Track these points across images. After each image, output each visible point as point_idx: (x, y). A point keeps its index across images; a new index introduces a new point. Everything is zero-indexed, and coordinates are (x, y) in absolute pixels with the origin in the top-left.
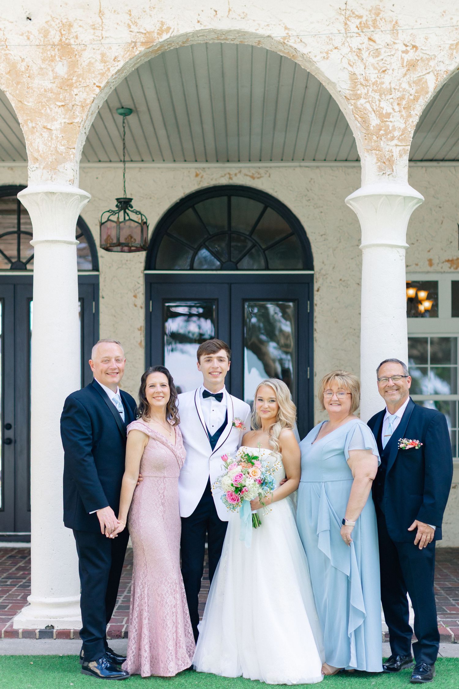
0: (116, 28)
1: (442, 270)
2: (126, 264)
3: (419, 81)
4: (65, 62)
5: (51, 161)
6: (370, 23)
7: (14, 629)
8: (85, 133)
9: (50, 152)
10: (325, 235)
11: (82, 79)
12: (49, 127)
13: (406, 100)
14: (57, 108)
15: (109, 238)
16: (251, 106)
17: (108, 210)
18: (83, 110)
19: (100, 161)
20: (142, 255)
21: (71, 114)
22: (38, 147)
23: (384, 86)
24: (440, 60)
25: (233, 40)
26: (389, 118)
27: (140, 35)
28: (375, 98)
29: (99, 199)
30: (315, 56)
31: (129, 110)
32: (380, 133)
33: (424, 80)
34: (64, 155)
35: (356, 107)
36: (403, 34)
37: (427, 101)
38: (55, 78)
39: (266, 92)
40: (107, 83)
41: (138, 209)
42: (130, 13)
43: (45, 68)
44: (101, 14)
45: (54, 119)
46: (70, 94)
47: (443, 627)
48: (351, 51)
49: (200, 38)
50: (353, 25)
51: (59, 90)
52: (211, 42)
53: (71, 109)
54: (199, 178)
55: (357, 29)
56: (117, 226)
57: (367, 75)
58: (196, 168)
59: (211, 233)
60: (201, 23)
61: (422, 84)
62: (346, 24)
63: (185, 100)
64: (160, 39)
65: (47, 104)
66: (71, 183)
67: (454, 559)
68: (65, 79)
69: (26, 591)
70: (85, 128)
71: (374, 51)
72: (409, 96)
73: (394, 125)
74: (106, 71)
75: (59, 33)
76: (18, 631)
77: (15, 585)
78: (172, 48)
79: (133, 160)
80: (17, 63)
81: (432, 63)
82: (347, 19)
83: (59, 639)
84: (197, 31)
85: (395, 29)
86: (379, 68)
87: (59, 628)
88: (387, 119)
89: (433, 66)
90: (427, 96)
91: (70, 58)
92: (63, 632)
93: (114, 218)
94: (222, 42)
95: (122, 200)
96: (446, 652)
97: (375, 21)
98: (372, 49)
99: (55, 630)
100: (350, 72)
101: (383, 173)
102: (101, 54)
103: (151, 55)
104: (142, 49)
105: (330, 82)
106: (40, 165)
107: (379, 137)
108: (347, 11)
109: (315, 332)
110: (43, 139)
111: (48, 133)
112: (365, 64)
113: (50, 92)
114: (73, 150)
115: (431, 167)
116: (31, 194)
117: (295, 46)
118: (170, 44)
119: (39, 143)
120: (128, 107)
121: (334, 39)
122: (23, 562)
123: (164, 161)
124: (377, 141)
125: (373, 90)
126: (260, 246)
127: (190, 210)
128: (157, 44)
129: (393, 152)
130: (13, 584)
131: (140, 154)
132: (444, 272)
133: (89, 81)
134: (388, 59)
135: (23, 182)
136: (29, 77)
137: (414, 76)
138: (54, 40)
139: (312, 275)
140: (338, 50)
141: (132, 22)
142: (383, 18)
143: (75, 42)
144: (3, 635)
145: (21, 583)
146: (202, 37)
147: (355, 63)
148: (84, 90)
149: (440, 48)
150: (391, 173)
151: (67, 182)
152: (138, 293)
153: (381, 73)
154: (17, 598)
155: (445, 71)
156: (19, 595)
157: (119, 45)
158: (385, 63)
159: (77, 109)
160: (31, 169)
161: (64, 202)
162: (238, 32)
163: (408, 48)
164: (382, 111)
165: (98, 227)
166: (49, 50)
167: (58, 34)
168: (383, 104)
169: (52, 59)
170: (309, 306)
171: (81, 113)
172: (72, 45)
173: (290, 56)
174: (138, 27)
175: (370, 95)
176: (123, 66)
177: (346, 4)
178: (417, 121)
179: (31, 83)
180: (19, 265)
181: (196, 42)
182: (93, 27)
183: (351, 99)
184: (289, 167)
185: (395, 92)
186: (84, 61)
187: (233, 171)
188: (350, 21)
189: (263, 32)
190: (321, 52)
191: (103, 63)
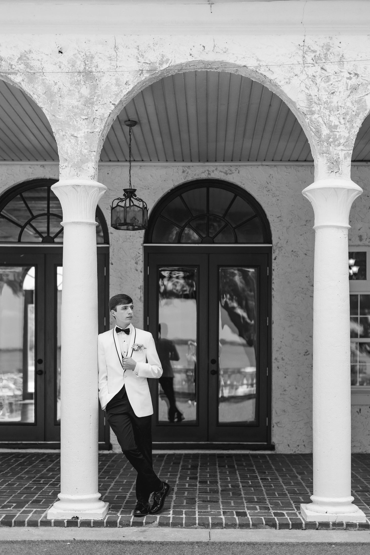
0: (128, 60)
2: (129, 238)
3: (359, 101)
4: (88, 85)
5: (77, 161)
6: (322, 56)
7: (47, 519)
8: (103, 140)
9: (76, 155)
10: (280, 217)
11: (101, 98)
12: (75, 135)
13: (349, 116)
14: (82, 120)
15: (118, 219)
17: (118, 198)
18: (102, 122)
19: (110, 161)
20: (142, 232)
21: (92, 125)
22: (67, 150)
23: (333, 104)
25: (217, 69)
26: (336, 129)
27: (146, 65)
28: (326, 114)
29: (111, 191)
30: (280, 82)
31: (134, 122)
32: (330, 140)
33: (363, 100)
34: (87, 157)
35: (311, 121)
36: (347, 65)
37: (365, 116)
38: (81, 97)
39: (239, 109)
40: (121, 101)
41: (141, 198)
42: (138, 48)
43: (73, 90)
44: (116, 48)
45: (79, 129)
46: (92, 110)
48: (308, 77)
50: (309, 58)
51: (83, 107)
52: (199, 70)
53: (93, 121)
54: (185, 174)
55: (312, 61)
56: (124, 210)
57: (320, 96)
58: (183, 166)
59: (194, 216)
60: (193, 56)
61: (362, 103)
62: (304, 57)
63: (177, 115)
64: (161, 68)
65: (74, 117)
66: (92, 178)
68: (88, 98)
69: (55, 489)
70: (103, 136)
71: (325, 78)
72: (352, 112)
73: (340, 135)
74: (119, 92)
76: (51, 521)
77: (47, 484)
78: (170, 75)
79: (136, 160)
80: (52, 86)
81: (369, 87)
82: (305, 53)
83: (82, 527)
84: (189, 62)
85: (341, 61)
86: (329, 91)
87: (82, 519)
88: (335, 130)
90: (366, 112)
91: (92, 82)
92: (85, 521)
93: (122, 204)
94: (208, 71)
95: (128, 190)
97: (326, 55)
98: (324, 76)
99: (79, 521)
100: (307, 94)
101: (332, 171)
102: (116, 79)
103: (153, 80)
104: (147, 75)
105: (291, 101)
106: (68, 164)
107: (329, 144)
108: (305, 47)
109: (273, 291)
110: (71, 144)
111: (75, 140)
112: (318, 88)
113: (76, 108)
114: (94, 153)
115: (361, 166)
116: (61, 186)
117: (264, 73)
118: (169, 72)
119: (67, 147)
120: (134, 120)
121: (295, 69)
122: (52, 465)
123: (159, 160)
124: (327, 147)
125: (324, 107)
126: (231, 225)
127: (179, 197)
128: (159, 72)
129: (339, 155)
130: (45, 482)
131: (141, 155)
133: (106, 100)
134: (336, 84)
135: (52, 177)
136: (60, 97)
137: (356, 97)
138: (80, 68)
139: (271, 248)
140: (297, 77)
141: (140, 55)
142: (332, 52)
143: (96, 70)
144: (39, 524)
145: (51, 482)
146: (193, 67)
147: (311, 86)
148: (103, 107)
150: (337, 171)
151: (89, 177)
152: (139, 260)
153: (331, 94)
154: (49, 494)
156: (50, 492)
157: (130, 73)
158: (334, 87)
159: (97, 121)
160: (61, 167)
161: (87, 193)
162: (221, 62)
163: (352, 76)
164: (331, 124)
165: (110, 212)
166: (76, 76)
167: (83, 64)
168: (332, 118)
169: (78, 83)
170: (268, 271)
171: (100, 125)
172: (94, 72)
173: (260, 81)
174: (144, 58)
175: (322, 112)
176: (133, 89)
177: (304, 41)
178: (358, 131)
179: (62, 102)
180: (48, 239)
181: (188, 70)
182: (110, 59)
183: (307, 115)
184: (254, 165)
185: (341, 109)
186: (103, 85)
187: (211, 169)
188: (307, 55)
189: (240, 62)
190: (284, 79)
191: (117, 86)
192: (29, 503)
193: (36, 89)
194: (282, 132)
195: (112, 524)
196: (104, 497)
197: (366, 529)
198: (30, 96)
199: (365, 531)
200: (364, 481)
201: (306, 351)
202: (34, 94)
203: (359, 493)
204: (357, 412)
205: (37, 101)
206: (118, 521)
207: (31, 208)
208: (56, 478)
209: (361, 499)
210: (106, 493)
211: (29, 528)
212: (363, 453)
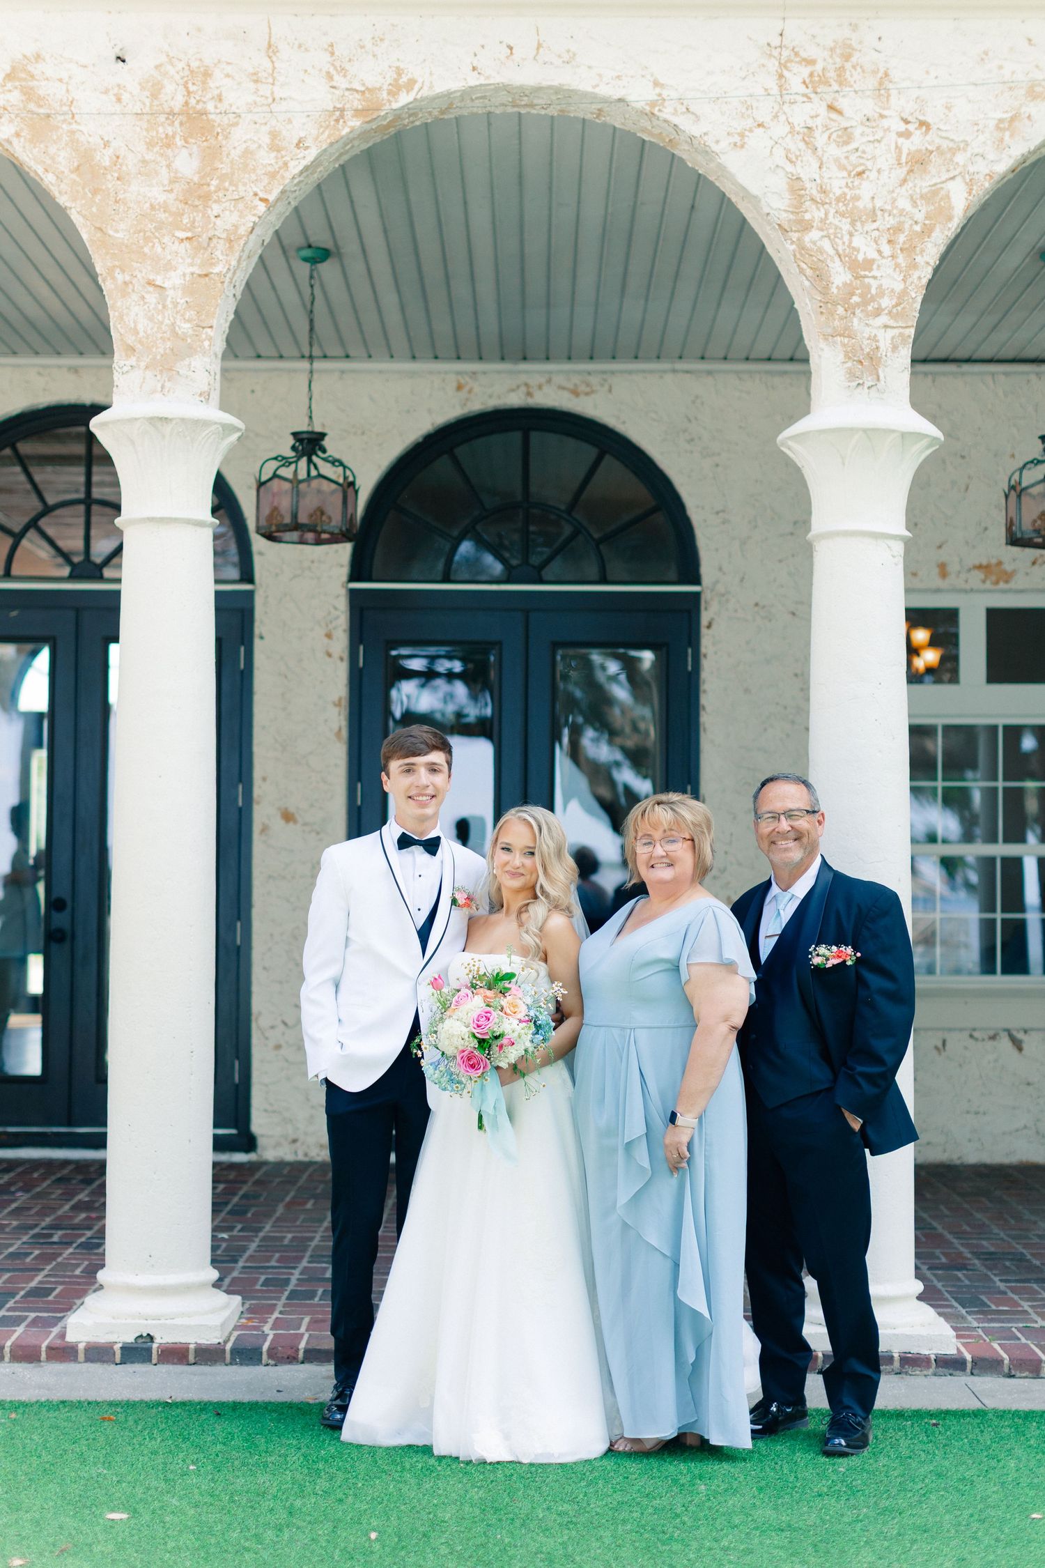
0: (303, 81)
1: (968, 587)
2: (309, 568)
3: (932, 195)
4: (195, 148)
5: (162, 352)
6: (832, 74)
7: (67, 1342)
8: (234, 295)
9: (159, 335)
10: (723, 511)
11: (230, 184)
12: (158, 283)
13: (906, 234)
14: (177, 243)
15: (275, 513)
17: (275, 455)
18: (231, 248)
19: (259, 357)
20: (345, 550)
21: (205, 256)
22: (135, 322)
23: (860, 204)
24: (976, 151)
25: (545, 107)
26: (870, 270)
27: (352, 94)
28: (841, 229)
29: (257, 435)
30: (717, 142)
31: (323, 252)
32: (852, 301)
33: (943, 192)
34: (189, 341)
35: (802, 247)
36: (899, 99)
37: (949, 235)
38: (174, 181)
39: (609, 216)
40: (283, 192)
41: (337, 456)
42: (331, 49)
43: (154, 161)
44: (271, 50)
45: (169, 267)
46: (204, 215)
47: (985, 1341)
48: (792, 131)
49: (477, 103)
50: (797, 77)
51: (181, 206)
52: (498, 111)
53: (206, 246)
54: (463, 394)
55: (804, 86)
56: (293, 488)
57: (826, 180)
58: (458, 373)
59: (488, 507)
60: (479, 71)
61: (940, 202)
62: (781, 76)
63: (441, 232)
64: (393, 104)
65: (157, 234)
66: (203, 400)
67: (995, 1189)
68: (195, 184)
69: (93, 1257)
70: (234, 286)
71: (840, 133)
72: (911, 225)
73: (881, 285)
74: (280, 168)
75: (184, 89)
76: (77, 1346)
77: (69, 1244)
78: (418, 123)
79: (328, 354)
80: (95, 150)
81: (960, 158)
82: (785, 66)
83: (163, 1363)
84: (471, 87)
85: (882, 88)
86: (850, 168)
87: (163, 1341)
88: (867, 273)
89: (961, 164)
90: (950, 226)
91: (206, 140)
92: (172, 1348)
93: (287, 472)
94: (522, 112)
95: (305, 436)
96: (993, 1396)
97: (841, 70)
98: (836, 129)
99: (155, 1346)
100: (790, 176)
101: (859, 384)
102: (270, 133)
103: (373, 137)
104: (356, 123)
105: (747, 195)
106: (138, 360)
107: (851, 310)
108: (784, 49)
109: (702, 713)
110: (146, 307)
111: (157, 295)
112: (820, 159)
113: (162, 210)
114: (209, 330)
115: (944, 374)
116: (118, 421)
117: (675, 120)
118: (415, 114)
119: (137, 315)
120: (322, 245)
121: (757, 108)
122: (86, 1192)
123: (392, 357)
124: (846, 318)
125: (836, 212)
126: (588, 533)
127: (445, 459)
128: (387, 113)
129: (878, 341)
130: (64, 1240)
131: (342, 342)
132: (972, 590)
133: (244, 188)
134: (869, 148)
135: (99, 399)
136: (118, 179)
137: (923, 184)
138: (172, 104)
139: (697, 596)
140: (764, 130)
141: (335, 68)
142: (858, 65)
143: (216, 107)
144: (43, 1356)
145: (83, 1239)
146: (481, 101)
147: (800, 155)
148: (234, 207)
149: (976, 128)
150: (874, 384)
151: (196, 396)
152: (335, 628)
153: (854, 177)
154: (73, 1271)
155: (986, 175)
156: (78, 1265)
157: (308, 116)
158: (863, 158)
159: (218, 245)
160: (119, 370)
161: (188, 438)
162: (557, 90)
163: (911, 127)
164: (856, 256)
165: (254, 493)
166: (162, 124)
167: (181, 90)
168: (858, 241)
169: (168, 143)
170: (690, 659)
171: (227, 255)
172: (210, 113)
173: (664, 141)
174: (348, 77)
175: (831, 223)
176: (316, 159)
177: (781, 35)
178: (929, 276)
179: (122, 192)
180: (88, 568)
181: (468, 111)
182: (255, 78)
183: (791, 231)
184: (651, 372)
185: (883, 216)
186: (235, 148)
187: (534, 381)
188: (790, 71)
189: (608, 90)
190: (728, 134)
191: (273, 151)
192: (18, 1297)
193: (53, 159)
194: (725, 282)
195: (246, 1354)
196: (227, 1281)
197: (958, 1373)
198: (37, 178)
199: (952, 1377)
200: (954, 1240)
202: (47, 171)
203: (940, 1272)
204: (937, 1048)
205: (55, 191)
206: (265, 1347)
207: (41, 487)
208: (96, 1228)
209: (943, 1289)
210: (233, 1269)
211: (16, 1365)
212: (952, 1163)
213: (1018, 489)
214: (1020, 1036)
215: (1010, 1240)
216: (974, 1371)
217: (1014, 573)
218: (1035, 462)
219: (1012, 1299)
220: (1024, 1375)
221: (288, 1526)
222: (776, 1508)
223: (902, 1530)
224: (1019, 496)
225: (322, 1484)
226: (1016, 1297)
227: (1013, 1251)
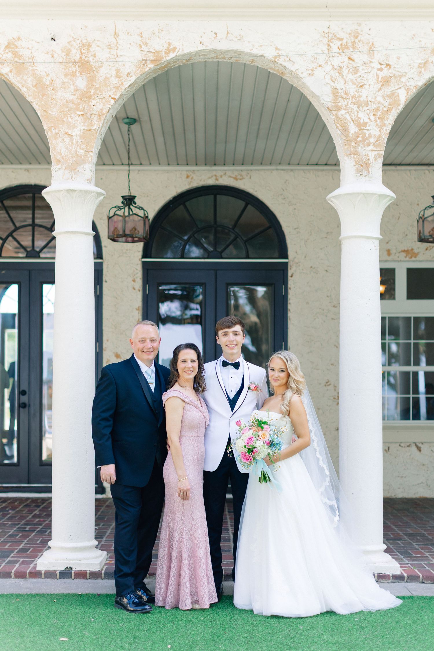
0: (129, 48)
1: (399, 259)
2: (125, 252)
3: (392, 95)
4: (85, 77)
5: (72, 162)
6: (350, 44)
7: (37, 570)
8: (101, 139)
9: (70, 155)
10: (298, 228)
11: (99, 92)
12: (70, 133)
13: (380, 112)
14: (77, 117)
15: (116, 230)
16: (239, 117)
17: (115, 206)
18: (100, 118)
19: (104, 164)
20: (140, 246)
21: (89, 122)
22: (60, 150)
23: (361, 99)
24: (410, 76)
25: (230, 58)
26: (366, 126)
27: (150, 54)
28: (354, 109)
30: (302, 73)
31: (133, 120)
32: (358, 140)
33: (396, 94)
34: (83, 157)
35: (337, 117)
36: (378, 55)
37: (399, 112)
38: (76, 90)
39: (253, 105)
40: (121, 95)
41: (141, 206)
42: (141, 35)
43: (67, 82)
44: (116, 35)
45: (74, 127)
46: (88, 105)
47: (412, 568)
48: (333, 68)
50: (335, 45)
51: (79, 101)
52: (210, 61)
53: (89, 118)
54: (189, 180)
55: (338, 49)
56: (123, 219)
57: (347, 89)
58: (187, 171)
59: (199, 227)
60: (203, 43)
61: (395, 98)
62: (329, 45)
63: (183, 112)
64: (167, 58)
65: (69, 113)
66: (89, 182)
67: (411, 508)
68: (85, 92)
69: (44, 536)
70: (101, 135)
71: (353, 69)
72: (383, 108)
73: (370, 133)
74: (120, 85)
75: (80, 52)
76: (41, 572)
77: (33, 531)
78: (177, 66)
79: (135, 163)
80: (43, 78)
81: (403, 80)
82: (330, 41)
83: (76, 579)
84: (199, 51)
85: (371, 50)
86: (357, 84)
87: (76, 570)
88: (364, 128)
89: (404, 82)
90: (399, 108)
91: (89, 73)
92: (80, 573)
93: (120, 213)
94: (220, 61)
95: (127, 197)
96: (416, 591)
97: (354, 43)
98: (351, 67)
99: (73, 572)
100: (332, 87)
101: (361, 174)
102: (116, 70)
103: (158, 72)
104: (151, 66)
105: (314, 95)
106: (62, 166)
107: (358, 143)
108: (330, 34)
109: (289, 312)
110: (65, 143)
111: (69, 138)
112: (345, 80)
113: (71, 103)
114: (91, 153)
115: (389, 170)
116: (54, 191)
117: (285, 64)
118: (176, 62)
119: (61, 147)
120: (133, 117)
121: (319, 59)
122: (38, 510)
123: (160, 164)
124: (356, 147)
125: (352, 102)
126: (241, 238)
127: (182, 207)
128: (164, 62)
129: (369, 156)
130: (31, 530)
131: (139, 158)
132: (401, 261)
133: (105, 94)
134: (365, 76)
135: (37, 182)
136: (53, 90)
137: (388, 90)
138: (75, 58)
139: (286, 264)
140: (321, 68)
141: (143, 43)
142: (361, 40)
143: (93, 59)
144: (28, 576)
145: (39, 529)
146: (203, 56)
147: (337, 79)
148: (101, 101)
149: (410, 67)
150: (367, 174)
151: (86, 181)
152: (136, 278)
153: (359, 87)
154: (36, 542)
155: (414, 87)
156: (38, 540)
157: (132, 63)
158: (363, 79)
159: (95, 117)
160: (54, 170)
161: (83, 198)
162: (235, 52)
163: (383, 67)
164: (360, 121)
165: (107, 221)
166: (71, 67)
168: (361, 115)
169: (74, 74)
170: (284, 290)
171: (98, 122)
172: (91, 62)
173: (279, 73)
174: (149, 46)
175: (349, 107)
176: (135, 81)
177: (329, 28)
178: (390, 129)
179: (54, 95)
180: (33, 253)
181: (198, 60)
182: (109, 47)
183: (333, 110)
184: (268, 170)
185: (371, 104)
186: (101, 77)
187: (219, 174)
188: (332, 43)
189: (257, 52)
190: (307, 70)
191: (117, 78)
192: (15, 553)
193: (25, 82)
195: (110, 575)
196: (101, 545)
197: (401, 581)
198: (18, 90)
199: (399, 583)
200: (396, 529)
201: (327, 381)
202: (23, 87)
203: (391, 541)
204: (386, 450)
205: (26, 95)
207: (13, 219)
208: (43, 525)
209: (393, 548)
210: (102, 541)
211: (16, 579)
212: (392, 497)
213: (423, 218)
214: (420, 445)
215: (419, 528)
216: (408, 581)
217: (418, 253)
218: (430, 207)
219: (421, 551)
220: (428, 582)
221: (134, 643)
222: (331, 635)
223: (384, 644)
224: (423, 221)
225: (146, 626)
226: (423, 551)
227: (420, 533)
